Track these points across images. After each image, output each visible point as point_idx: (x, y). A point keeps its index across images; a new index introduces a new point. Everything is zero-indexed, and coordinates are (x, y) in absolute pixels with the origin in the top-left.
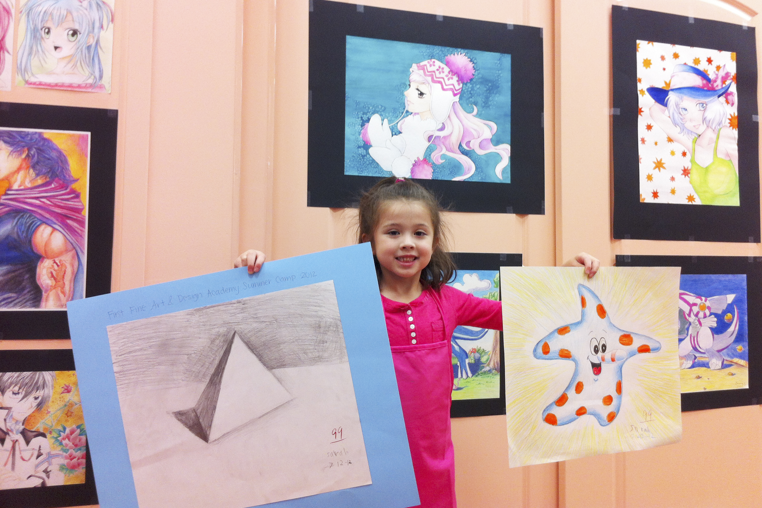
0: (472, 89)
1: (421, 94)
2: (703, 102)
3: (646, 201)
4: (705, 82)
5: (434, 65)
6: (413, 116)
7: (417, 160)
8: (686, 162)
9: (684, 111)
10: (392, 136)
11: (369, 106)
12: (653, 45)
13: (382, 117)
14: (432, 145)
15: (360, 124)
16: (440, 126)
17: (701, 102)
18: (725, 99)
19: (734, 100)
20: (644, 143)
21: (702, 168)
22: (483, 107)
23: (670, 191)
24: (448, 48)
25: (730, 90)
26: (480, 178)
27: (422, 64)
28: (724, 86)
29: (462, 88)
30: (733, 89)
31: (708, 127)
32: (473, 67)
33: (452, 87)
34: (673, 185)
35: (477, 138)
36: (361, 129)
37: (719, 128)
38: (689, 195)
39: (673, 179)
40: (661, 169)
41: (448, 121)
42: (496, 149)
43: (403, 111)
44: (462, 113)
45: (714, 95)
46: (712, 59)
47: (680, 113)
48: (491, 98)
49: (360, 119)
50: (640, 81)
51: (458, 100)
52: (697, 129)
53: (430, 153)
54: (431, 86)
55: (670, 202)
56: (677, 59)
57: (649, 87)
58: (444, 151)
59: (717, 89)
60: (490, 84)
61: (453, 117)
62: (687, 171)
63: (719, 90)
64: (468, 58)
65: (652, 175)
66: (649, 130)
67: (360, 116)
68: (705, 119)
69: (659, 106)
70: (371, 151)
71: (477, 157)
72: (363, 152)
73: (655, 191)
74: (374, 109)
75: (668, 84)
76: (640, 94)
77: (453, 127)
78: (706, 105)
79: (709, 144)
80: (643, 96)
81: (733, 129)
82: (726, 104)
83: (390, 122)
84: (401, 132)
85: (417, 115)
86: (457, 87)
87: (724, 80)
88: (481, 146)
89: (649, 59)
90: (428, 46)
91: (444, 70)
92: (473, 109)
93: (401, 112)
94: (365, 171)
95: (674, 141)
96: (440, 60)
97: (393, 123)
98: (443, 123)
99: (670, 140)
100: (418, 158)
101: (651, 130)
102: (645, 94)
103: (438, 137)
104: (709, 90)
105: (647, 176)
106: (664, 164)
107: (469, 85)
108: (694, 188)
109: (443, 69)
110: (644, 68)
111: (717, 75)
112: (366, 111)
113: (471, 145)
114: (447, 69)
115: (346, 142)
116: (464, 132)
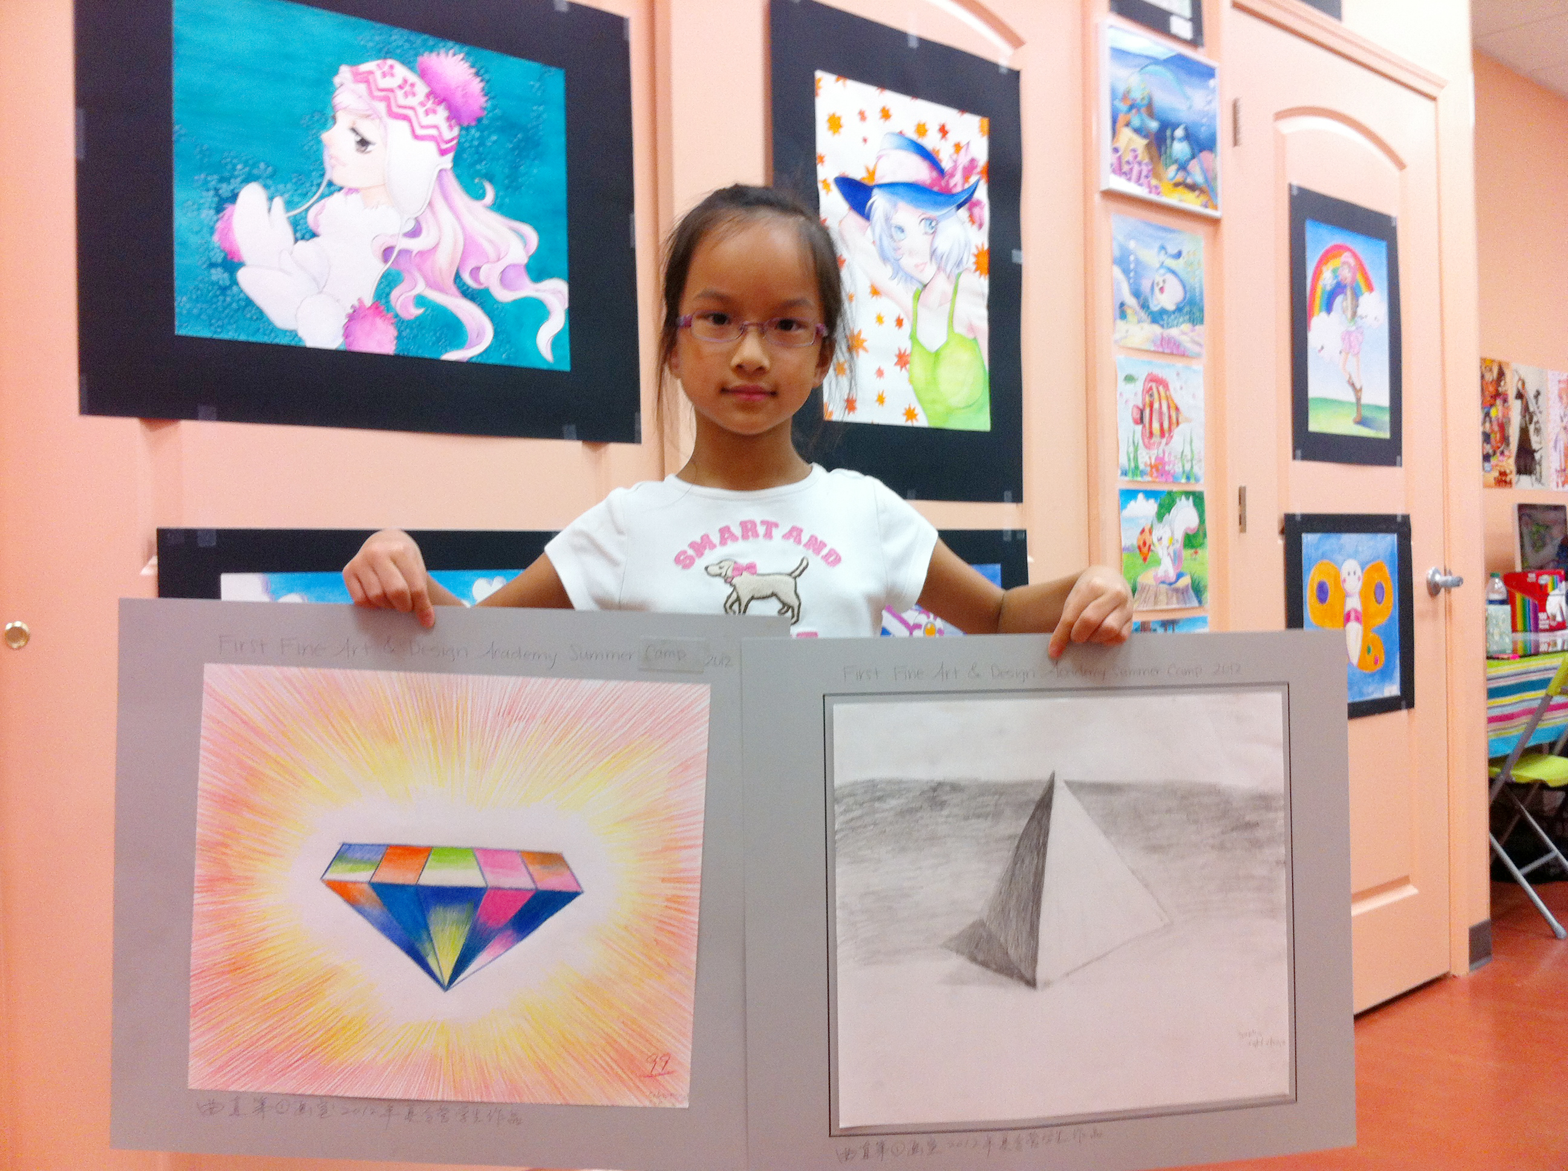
0: (482, 144)
1: (363, 143)
2: (931, 217)
3: (834, 418)
4: (935, 174)
5: (392, 75)
6: (347, 194)
7: (356, 304)
9: (899, 233)
10: (296, 240)
13: (269, 192)
14: (393, 271)
15: (214, 205)
16: (410, 226)
17: (926, 216)
18: (968, 214)
19: (982, 218)
21: (931, 353)
22: (507, 188)
23: (876, 398)
24: (426, 36)
25: (977, 195)
26: (503, 357)
27: (365, 67)
28: (967, 186)
29: (457, 138)
31: (939, 268)
32: (483, 89)
33: (433, 132)
34: (880, 385)
35: (494, 262)
37: (957, 272)
38: (907, 408)
39: (880, 373)
40: (860, 351)
41: (429, 214)
42: (537, 291)
43: (319, 181)
44: (460, 197)
45: (949, 204)
46: (947, 129)
47: (892, 237)
48: (522, 169)
49: (212, 193)
50: (822, 161)
51: (449, 165)
52: (920, 271)
54: (385, 126)
56: (887, 121)
57: (836, 174)
58: (421, 288)
59: (954, 191)
60: (520, 136)
61: (440, 205)
63: (959, 193)
64: (472, 66)
67: (211, 186)
68: (934, 251)
69: (854, 218)
70: (242, 275)
71: (495, 306)
72: (223, 280)
73: (850, 399)
74: (247, 169)
75: (872, 174)
76: (823, 189)
77: (440, 229)
78: (937, 223)
79: (941, 305)
80: (827, 193)
81: (981, 276)
84: (317, 233)
85: (354, 196)
88: (504, 280)
89: (837, 115)
90: (379, 25)
91: (417, 90)
92: (484, 190)
93: (315, 183)
94: (229, 327)
95: (881, 294)
97: (297, 209)
98: (417, 220)
100: (360, 300)
103: (408, 252)
104: (941, 193)
106: (865, 340)
107: (473, 131)
108: (916, 392)
109: (413, 85)
110: (830, 133)
111: (955, 162)
112: (227, 174)
113: (482, 277)
114: (422, 89)
115: (177, 248)
116: (465, 245)
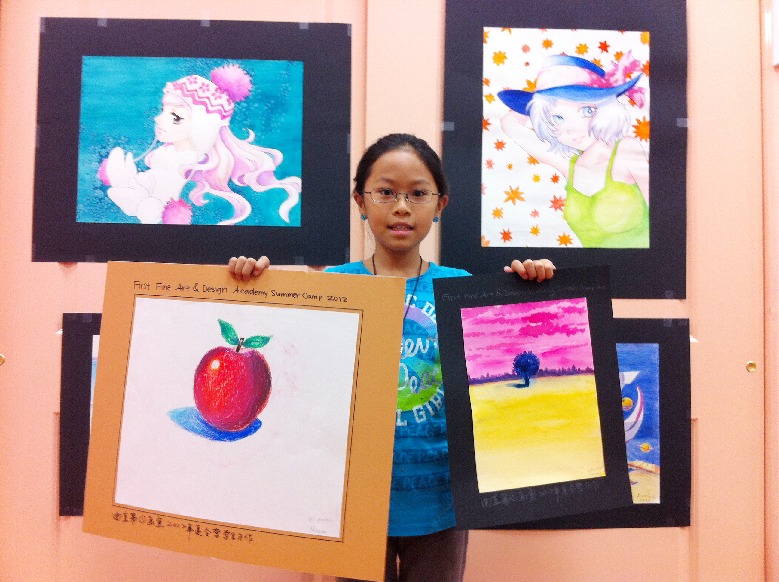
0: (248, 109)
1: (178, 119)
2: (590, 106)
3: (492, 245)
4: (595, 76)
5: (196, 82)
6: (166, 146)
7: (170, 201)
8: (559, 191)
9: (558, 120)
10: (138, 171)
11: (109, 138)
12: (510, 32)
13: (125, 150)
14: (191, 182)
15: (98, 160)
16: (202, 158)
17: (586, 105)
18: (628, 99)
19: (643, 99)
20: (492, 167)
21: (588, 197)
22: (263, 131)
23: (531, 230)
24: (215, 59)
25: (638, 85)
26: (257, 221)
27: (180, 81)
28: (628, 80)
29: (233, 109)
30: (644, 83)
31: (597, 139)
32: (251, 81)
33: (220, 108)
34: (535, 222)
35: (253, 171)
36: (98, 166)
37: (616, 139)
38: (562, 235)
39: (535, 214)
40: (517, 200)
41: (213, 151)
42: (281, 184)
43: (152, 141)
44: (232, 140)
45: (609, 94)
46: (608, 44)
47: (551, 124)
48: (273, 120)
49: (97, 154)
50: (487, 82)
51: (228, 124)
52: (579, 143)
53: (187, 192)
54: (191, 108)
55: (530, 245)
56: (549, 48)
57: (501, 89)
59: (615, 85)
60: (273, 102)
61: (220, 145)
62: (559, 203)
63: (619, 86)
64: (244, 70)
65: (501, 209)
66: (500, 149)
67: (97, 151)
68: (592, 129)
69: (516, 116)
70: (110, 192)
72: (101, 194)
73: (506, 231)
74: (114, 141)
76: (487, 100)
77: (220, 158)
78: (596, 108)
79: (598, 164)
80: (490, 102)
81: (641, 140)
82: (631, 106)
83: (135, 155)
84: (149, 167)
85: (171, 146)
86: (227, 107)
87: (627, 72)
88: (259, 181)
89: (502, 51)
90: (188, 59)
91: (210, 88)
92: (248, 134)
94: (103, 218)
95: (539, 162)
96: (203, 75)
97: (139, 156)
98: (206, 154)
99: (533, 161)
100: (172, 199)
101: (503, 148)
102: (494, 100)
103: (200, 171)
104: (601, 88)
105: (494, 211)
106: (522, 193)
108: (570, 225)
109: (208, 86)
110: (495, 65)
111: (616, 66)
112: (105, 145)
113: (245, 180)
114: (213, 87)
115: (79, 182)
116: (235, 164)
